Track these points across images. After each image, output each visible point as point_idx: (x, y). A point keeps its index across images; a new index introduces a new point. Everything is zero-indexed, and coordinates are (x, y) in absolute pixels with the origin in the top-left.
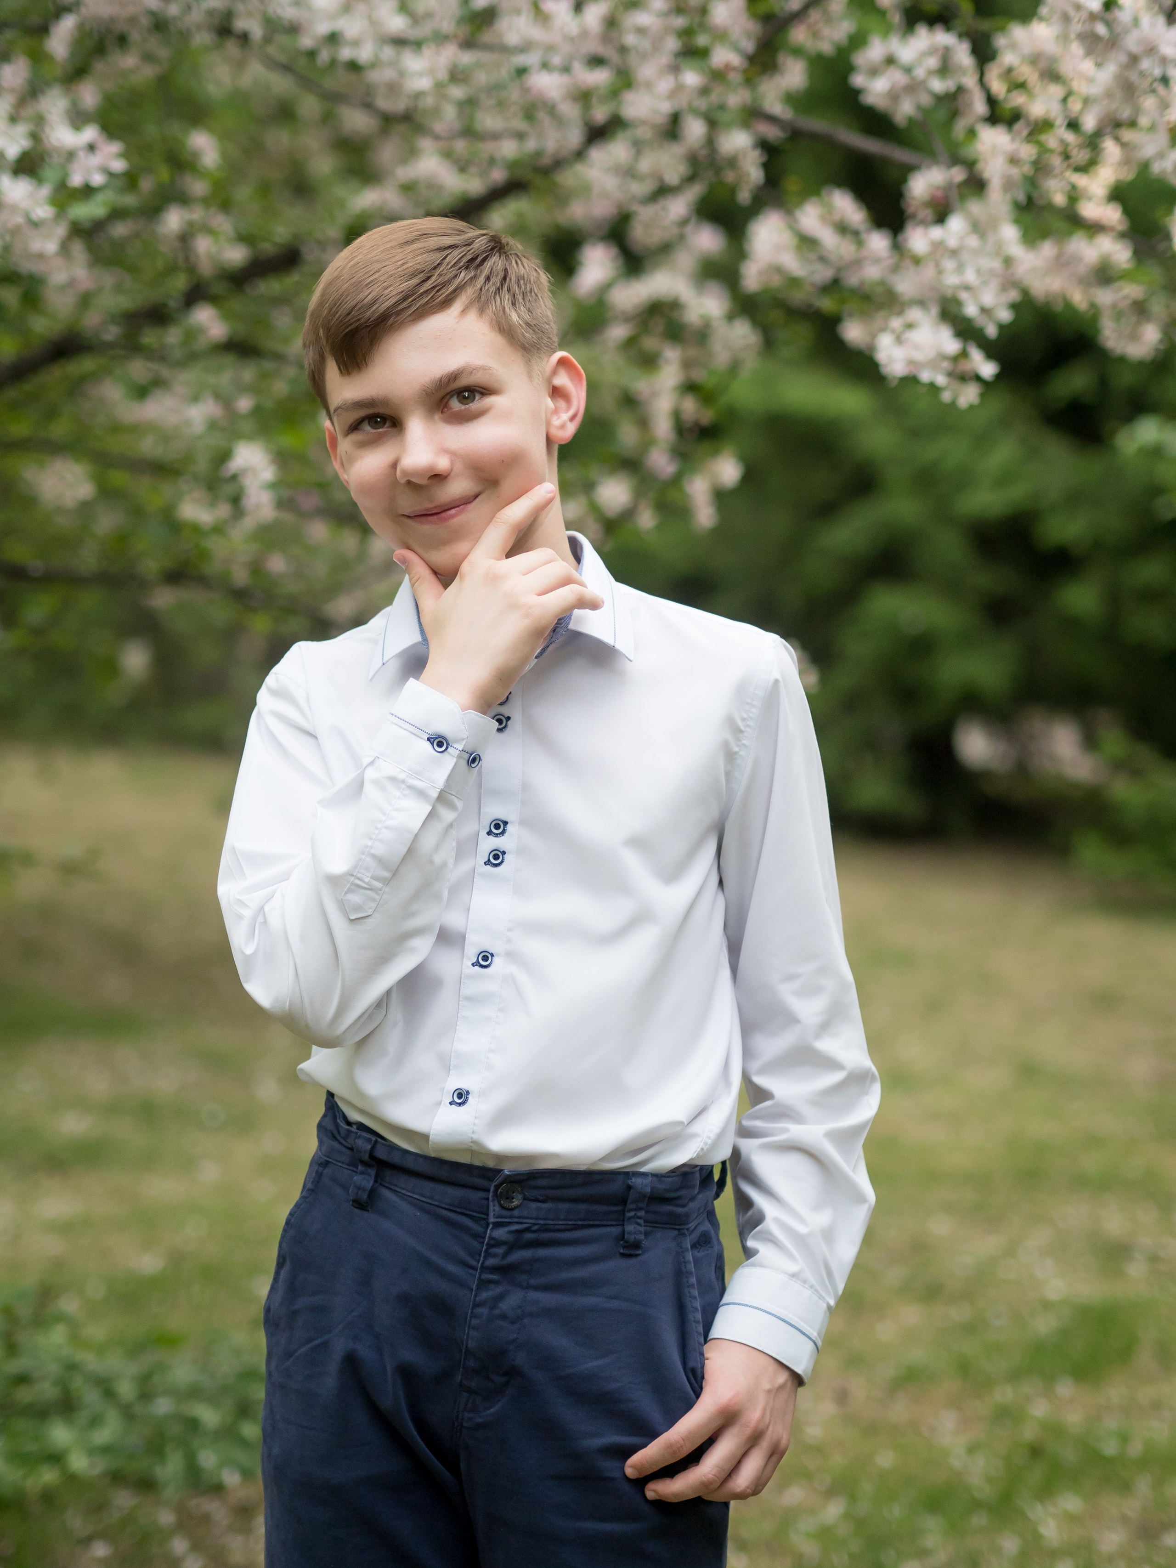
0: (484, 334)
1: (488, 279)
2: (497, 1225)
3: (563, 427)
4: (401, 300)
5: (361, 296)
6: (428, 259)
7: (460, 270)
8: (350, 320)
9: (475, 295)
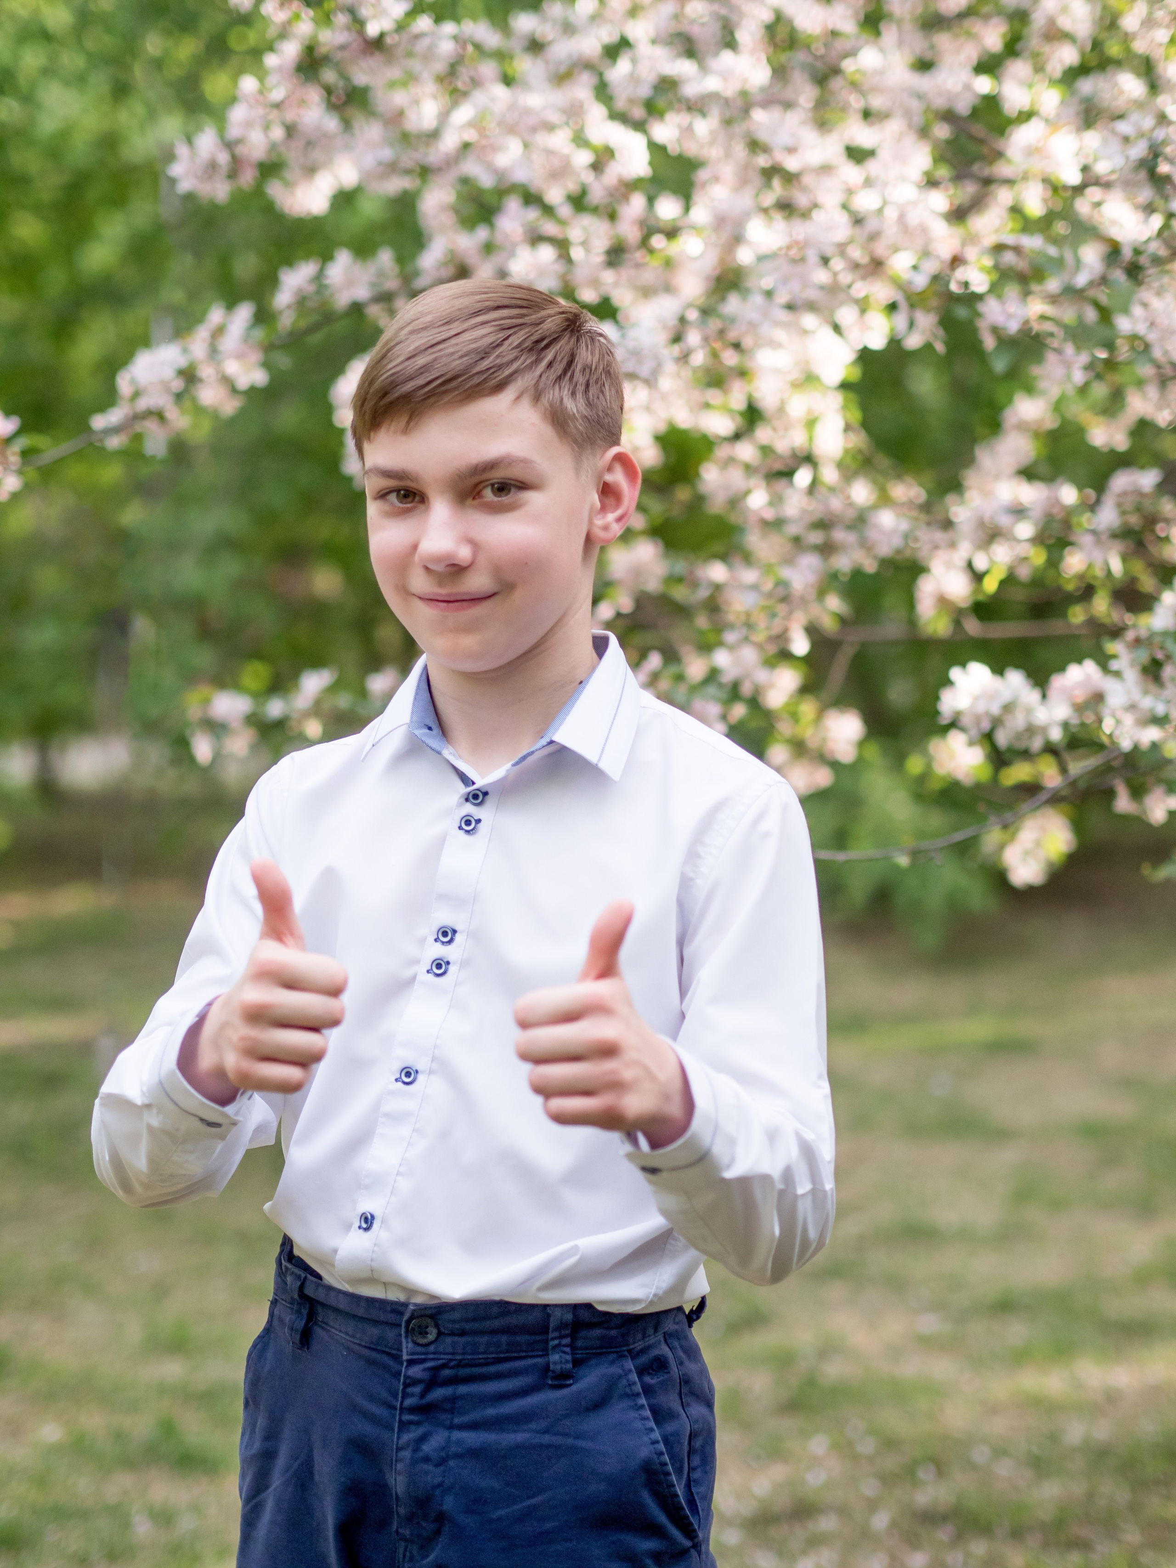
0: (533, 424)
2: (412, 1363)
3: (606, 528)
7: (521, 353)
9: (533, 382)
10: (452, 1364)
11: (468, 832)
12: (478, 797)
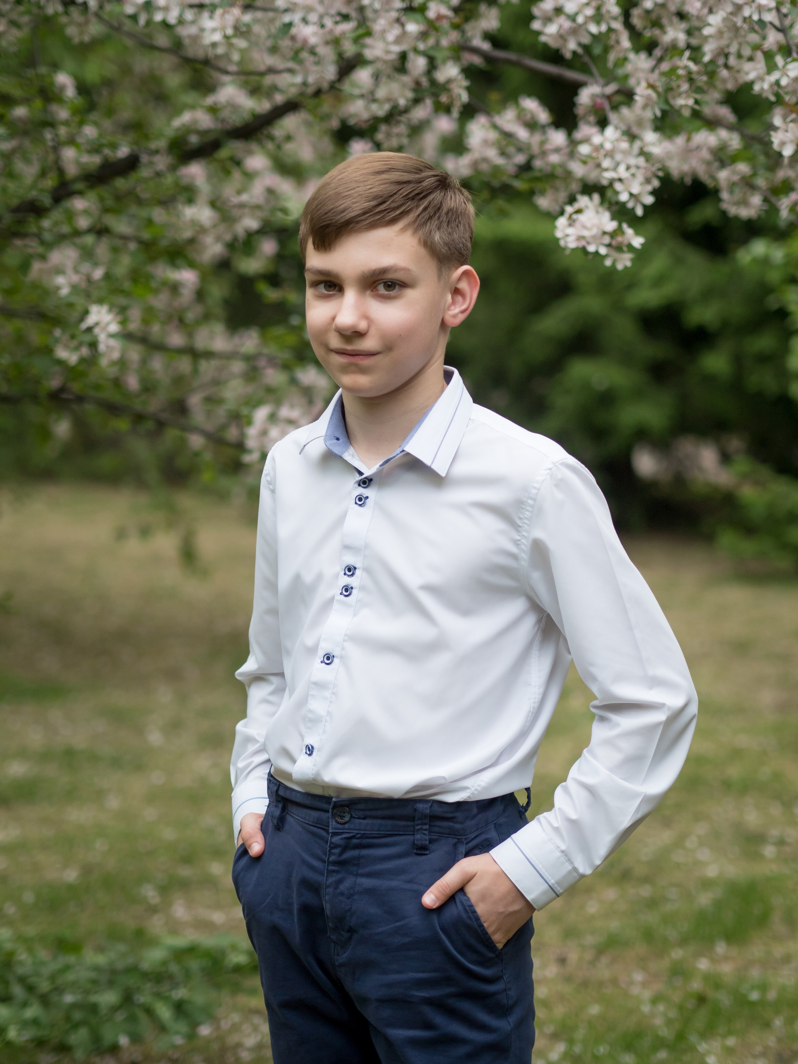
0: (412, 246)
1: (425, 209)
2: (334, 834)
3: (455, 316)
4: (361, 214)
5: (337, 204)
6: (389, 189)
7: (407, 200)
8: (325, 218)
9: (413, 219)
10: (358, 836)
11: (360, 505)
12: (366, 482)
